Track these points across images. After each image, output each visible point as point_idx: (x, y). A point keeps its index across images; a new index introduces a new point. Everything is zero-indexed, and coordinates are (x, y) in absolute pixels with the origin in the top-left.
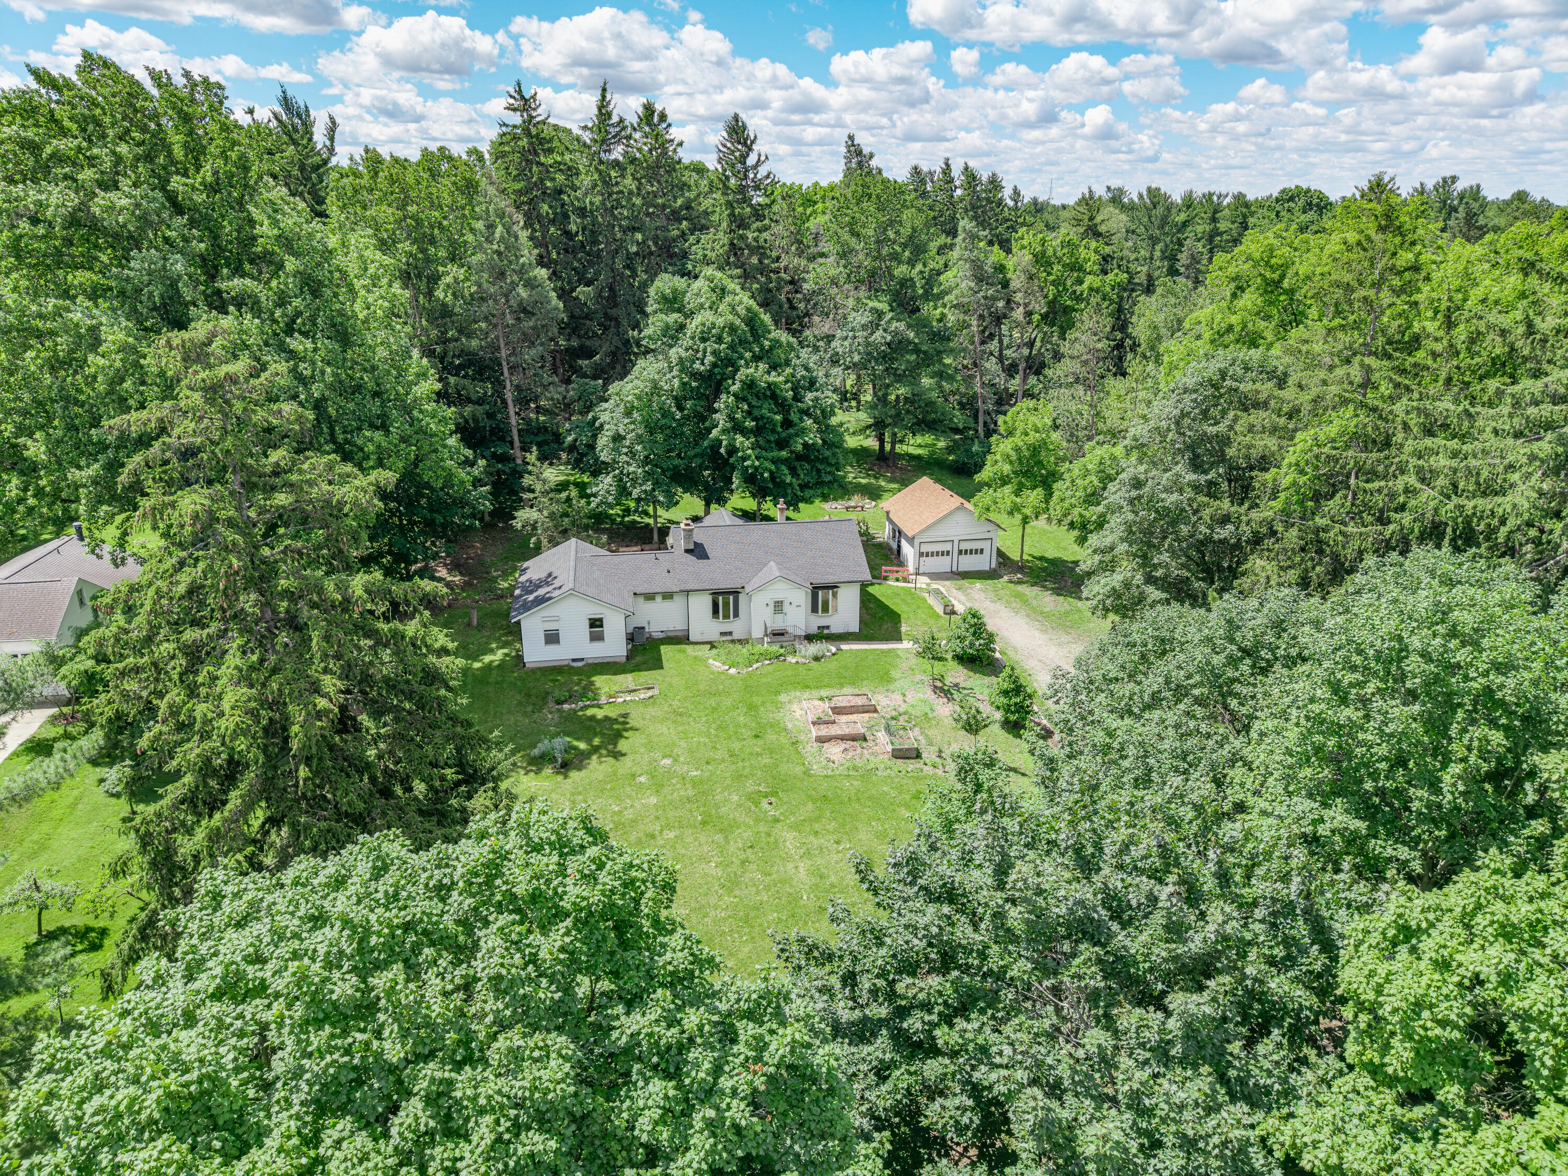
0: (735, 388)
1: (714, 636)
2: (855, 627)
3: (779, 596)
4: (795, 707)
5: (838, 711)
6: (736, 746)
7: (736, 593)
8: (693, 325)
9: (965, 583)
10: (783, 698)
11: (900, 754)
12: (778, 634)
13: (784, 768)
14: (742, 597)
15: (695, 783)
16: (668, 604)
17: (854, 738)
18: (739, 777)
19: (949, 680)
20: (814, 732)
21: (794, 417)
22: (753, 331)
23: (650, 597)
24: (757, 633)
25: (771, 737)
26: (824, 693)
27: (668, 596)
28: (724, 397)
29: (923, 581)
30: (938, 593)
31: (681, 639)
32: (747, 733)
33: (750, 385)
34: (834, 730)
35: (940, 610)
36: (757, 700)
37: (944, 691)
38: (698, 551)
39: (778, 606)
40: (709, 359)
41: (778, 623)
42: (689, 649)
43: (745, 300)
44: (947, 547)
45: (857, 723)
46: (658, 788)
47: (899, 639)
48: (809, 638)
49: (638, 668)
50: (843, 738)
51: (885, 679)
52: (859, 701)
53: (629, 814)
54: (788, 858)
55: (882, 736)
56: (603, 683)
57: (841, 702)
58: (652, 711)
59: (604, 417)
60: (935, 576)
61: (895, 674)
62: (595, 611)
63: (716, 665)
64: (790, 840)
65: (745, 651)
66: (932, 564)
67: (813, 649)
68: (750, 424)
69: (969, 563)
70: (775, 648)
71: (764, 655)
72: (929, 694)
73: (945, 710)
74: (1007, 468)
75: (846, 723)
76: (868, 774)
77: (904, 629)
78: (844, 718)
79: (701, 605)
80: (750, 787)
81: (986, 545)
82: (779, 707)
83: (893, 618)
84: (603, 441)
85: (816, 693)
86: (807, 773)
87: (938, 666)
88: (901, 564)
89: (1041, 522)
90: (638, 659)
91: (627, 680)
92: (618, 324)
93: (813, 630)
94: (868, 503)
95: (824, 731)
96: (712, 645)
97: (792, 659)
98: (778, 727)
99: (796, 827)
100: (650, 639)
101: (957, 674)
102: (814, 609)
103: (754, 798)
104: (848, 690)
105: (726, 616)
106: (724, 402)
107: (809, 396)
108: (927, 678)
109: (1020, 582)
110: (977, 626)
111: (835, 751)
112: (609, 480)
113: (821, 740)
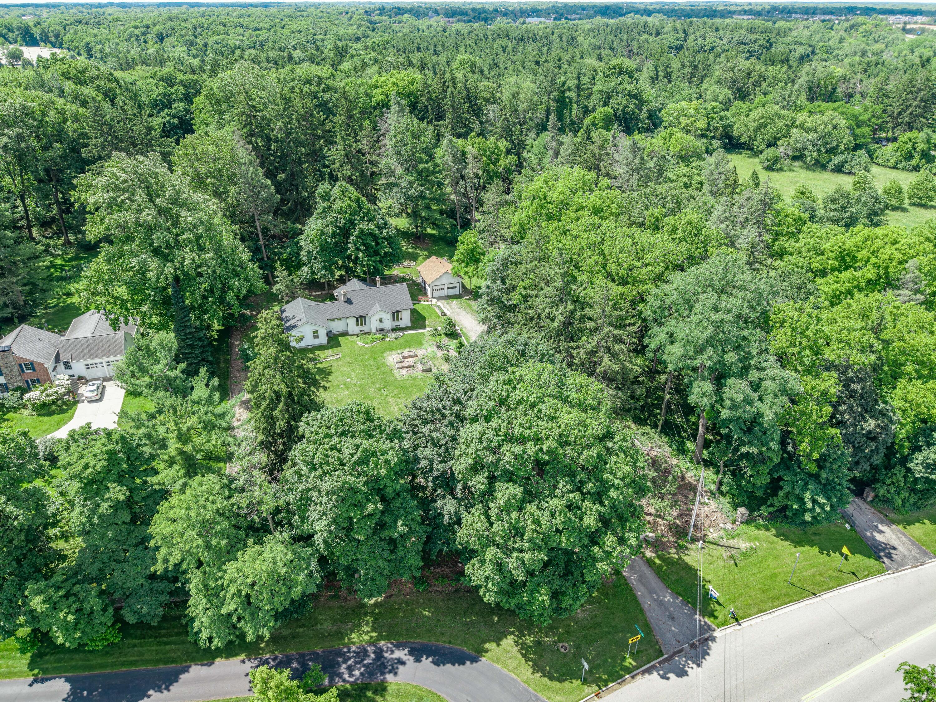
0: (355, 233)
1: (358, 332)
2: (409, 324)
3: (381, 317)
4: (390, 357)
5: (404, 358)
6: (371, 373)
7: (365, 317)
8: (335, 207)
9: (450, 301)
10: (385, 354)
11: (425, 371)
12: (381, 330)
13: (388, 379)
14: (367, 318)
15: (360, 386)
16: (339, 322)
17: (410, 367)
18: (373, 383)
19: (442, 343)
20: (397, 366)
21: (380, 241)
22: (359, 206)
23: (332, 320)
24: (374, 330)
25: (383, 369)
26: (399, 351)
27: (339, 319)
28: (352, 237)
29: (434, 300)
30: (439, 307)
31: (346, 334)
32: (374, 368)
33: (362, 232)
34: (403, 365)
35: (440, 314)
36: (376, 356)
37: (440, 347)
38: (349, 301)
39: (381, 320)
40: (343, 221)
41: (381, 326)
42: (349, 337)
43: (355, 193)
44: (443, 287)
45: (411, 361)
46: (348, 389)
47: (425, 328)
48: (393, 330)
49: (332, 347)
50: (406, 367)
51: (420, 344)
52: (411, 354)
53: (340, 398)
54: (391, 406)
55: (419, 365)
56: (322, 355)
57: (405, 354)
58: (341, 363)
59: (302, 243)
60: (439, 298)
61: (424, 342)
62: (314, 328)
63: (360, 344)
64: (391, 400)
65: (370, 337)
66: (437, 294)
67: (395, 335)
68: (363, 248)
69: (451, 292)
70: (381, 336)
71: (377, 339)
72: (435, 348)
73: (440, 353)
74: (462, 257)
75: (407, 362)
76: (415, 378)
77: (427, 323)
78: (406, 360)
79: (352, 322)
80: (377, 386)
81: (457, 285)
82: (384, 358)
83: (423, 318)
84: (303, 253)
85: (397, 352)
86: (395, 380)
87: (438, 338)
88: (426, 294)
89: (475, 278)
90: (331, 343)
91: (329, 352)
92: (297, 189)
93: (394, 327)
94: (413, 263)
95: (400, 365)
96: (357, 335)
97: (387, 339)
98: (385, 365)
99: (393, 397)
100: (334, 335)
101: (445, 340)
102: (394, 320)
103: (379, 389)
104: (407, 350)
105: (362, 325)
106: (352, 239)
107: (385, 231)
108: (434, 343)
109: (470, 299)
110: (450, 323)
111: (404, 371)
112: (307, 269)
113: (399, 368)
